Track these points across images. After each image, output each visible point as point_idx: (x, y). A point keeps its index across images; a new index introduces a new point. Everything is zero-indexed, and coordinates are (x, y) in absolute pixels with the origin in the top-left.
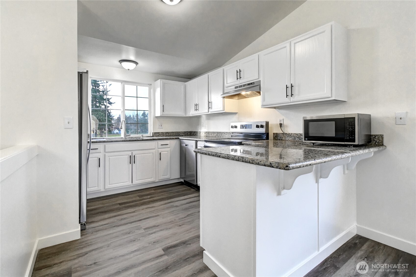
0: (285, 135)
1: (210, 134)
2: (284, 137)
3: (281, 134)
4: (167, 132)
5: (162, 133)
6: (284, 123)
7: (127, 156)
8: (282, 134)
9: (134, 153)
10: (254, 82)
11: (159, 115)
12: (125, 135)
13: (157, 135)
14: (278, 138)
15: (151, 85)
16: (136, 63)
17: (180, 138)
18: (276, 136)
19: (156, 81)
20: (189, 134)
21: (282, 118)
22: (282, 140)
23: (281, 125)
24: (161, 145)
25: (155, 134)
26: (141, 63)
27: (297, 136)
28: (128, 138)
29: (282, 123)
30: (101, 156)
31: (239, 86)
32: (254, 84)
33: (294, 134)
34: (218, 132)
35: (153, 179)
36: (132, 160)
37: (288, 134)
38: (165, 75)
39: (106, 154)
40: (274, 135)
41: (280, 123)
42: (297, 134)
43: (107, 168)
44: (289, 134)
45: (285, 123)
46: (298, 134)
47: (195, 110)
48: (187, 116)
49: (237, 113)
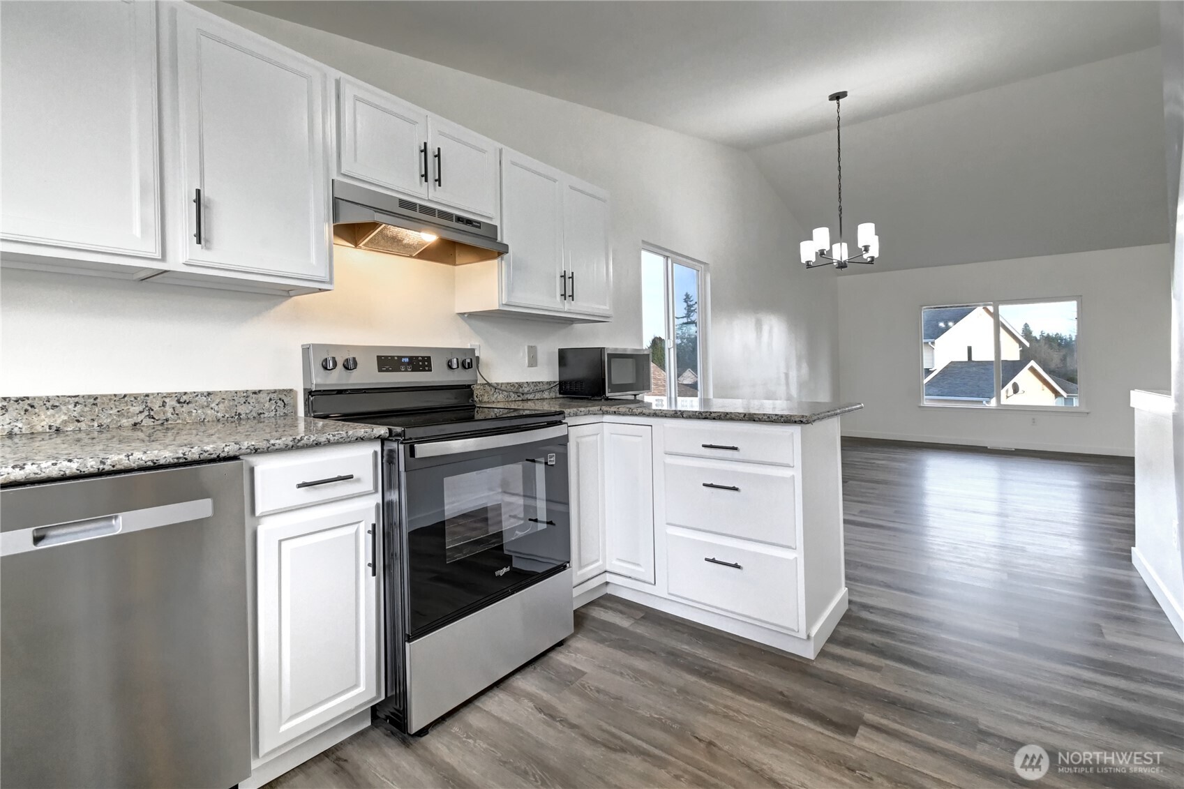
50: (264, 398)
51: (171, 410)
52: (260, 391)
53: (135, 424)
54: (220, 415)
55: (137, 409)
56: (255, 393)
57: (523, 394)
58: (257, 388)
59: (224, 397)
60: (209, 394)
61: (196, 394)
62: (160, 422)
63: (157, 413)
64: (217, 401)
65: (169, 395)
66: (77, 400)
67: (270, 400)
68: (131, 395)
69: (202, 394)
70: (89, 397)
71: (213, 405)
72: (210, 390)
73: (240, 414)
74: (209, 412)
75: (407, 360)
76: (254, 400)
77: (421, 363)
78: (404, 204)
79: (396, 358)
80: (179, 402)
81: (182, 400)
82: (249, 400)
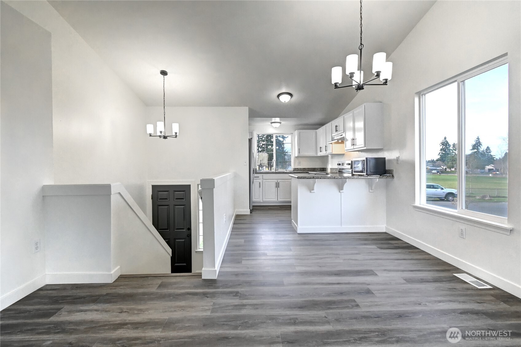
4: (304, 168)
5: (300, 169)
7: (274, 183)
9: (279, 181)
11: (297, 156)
12: (276, 170)
15: (293, 133)
16: (280, 123)
17: (309, 172)
19: (295, 131)
25: (295, 169)
26: (283, 123)
28: (277, 171)
30: (260, 181)
36: (277, 185)
38: (304, 125)
39: (263, 180)
43: (264, 187)
48: (318, 156)
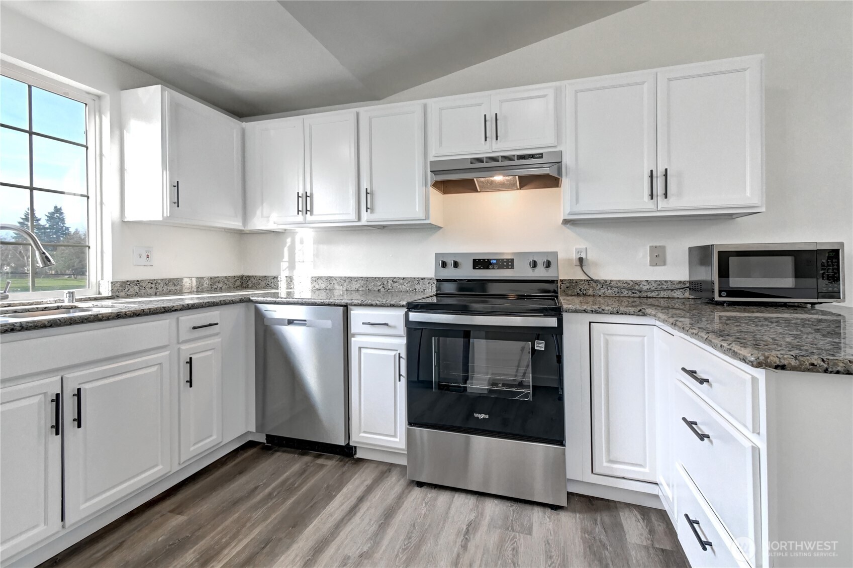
0: (594, 284)
1: (334, 282)
2: (591, 289)
3: (583, 282)
6: (588, 258)
8: (586, 283)
10: (542, 154)
13: (131, 290)
14: (574, 292)
18: (567, 287)
20: (238, 283)
21: (585, 247)
22: (584, 295)
23: (581, 260)
24: (194, 328)
27: (626, 285)
29: (583, 256)
31: (486, 158)
32: (542, 157)
33: (619, 281)
34: (367, 278)
35: (160, 467)
37: (603, 281)
40: (563, 283)
41: (580, 256)
42: (626, 282)
44: (606, 281)
45: (591, 256)
46: (629, 282)
47: (298, 211)
49: (440, 228)
50: (427, 281)
51: (390, 285)
52: (424, 278)
53: (379, 290)
54: (408, 289)
55: (379, 284)
56: (422, 279)
57: (640, 292)
58: (423, 277)
59: (409, 280)
60: (404, 279)
61: (399, 278)
62: (386, 290)
63: (385, 286)
64: (407, 282)
65: (389, 278)
66: (362, 278)
67: (429, 283)
68: (378, 277)
69: (401, 278)
70: (366, 277)
71: (405, 284)
72: (404, 277)
73: (416, 289)
74: (404, 287)
75: (495, 262)
76: (422, 283)
77: (505, 264)
78: (473, 161)
79: (486, 260)
80: (393, 282)
81: (394, 280)
82: (420, 282)
